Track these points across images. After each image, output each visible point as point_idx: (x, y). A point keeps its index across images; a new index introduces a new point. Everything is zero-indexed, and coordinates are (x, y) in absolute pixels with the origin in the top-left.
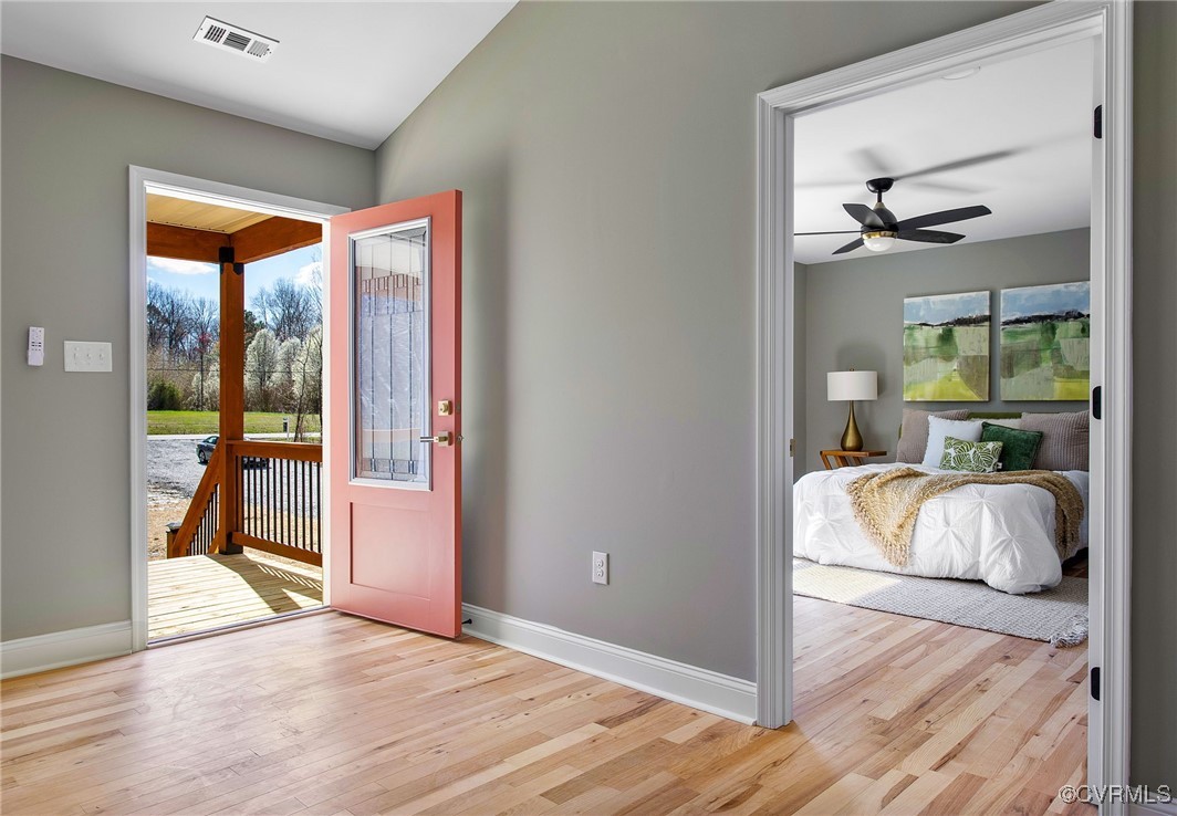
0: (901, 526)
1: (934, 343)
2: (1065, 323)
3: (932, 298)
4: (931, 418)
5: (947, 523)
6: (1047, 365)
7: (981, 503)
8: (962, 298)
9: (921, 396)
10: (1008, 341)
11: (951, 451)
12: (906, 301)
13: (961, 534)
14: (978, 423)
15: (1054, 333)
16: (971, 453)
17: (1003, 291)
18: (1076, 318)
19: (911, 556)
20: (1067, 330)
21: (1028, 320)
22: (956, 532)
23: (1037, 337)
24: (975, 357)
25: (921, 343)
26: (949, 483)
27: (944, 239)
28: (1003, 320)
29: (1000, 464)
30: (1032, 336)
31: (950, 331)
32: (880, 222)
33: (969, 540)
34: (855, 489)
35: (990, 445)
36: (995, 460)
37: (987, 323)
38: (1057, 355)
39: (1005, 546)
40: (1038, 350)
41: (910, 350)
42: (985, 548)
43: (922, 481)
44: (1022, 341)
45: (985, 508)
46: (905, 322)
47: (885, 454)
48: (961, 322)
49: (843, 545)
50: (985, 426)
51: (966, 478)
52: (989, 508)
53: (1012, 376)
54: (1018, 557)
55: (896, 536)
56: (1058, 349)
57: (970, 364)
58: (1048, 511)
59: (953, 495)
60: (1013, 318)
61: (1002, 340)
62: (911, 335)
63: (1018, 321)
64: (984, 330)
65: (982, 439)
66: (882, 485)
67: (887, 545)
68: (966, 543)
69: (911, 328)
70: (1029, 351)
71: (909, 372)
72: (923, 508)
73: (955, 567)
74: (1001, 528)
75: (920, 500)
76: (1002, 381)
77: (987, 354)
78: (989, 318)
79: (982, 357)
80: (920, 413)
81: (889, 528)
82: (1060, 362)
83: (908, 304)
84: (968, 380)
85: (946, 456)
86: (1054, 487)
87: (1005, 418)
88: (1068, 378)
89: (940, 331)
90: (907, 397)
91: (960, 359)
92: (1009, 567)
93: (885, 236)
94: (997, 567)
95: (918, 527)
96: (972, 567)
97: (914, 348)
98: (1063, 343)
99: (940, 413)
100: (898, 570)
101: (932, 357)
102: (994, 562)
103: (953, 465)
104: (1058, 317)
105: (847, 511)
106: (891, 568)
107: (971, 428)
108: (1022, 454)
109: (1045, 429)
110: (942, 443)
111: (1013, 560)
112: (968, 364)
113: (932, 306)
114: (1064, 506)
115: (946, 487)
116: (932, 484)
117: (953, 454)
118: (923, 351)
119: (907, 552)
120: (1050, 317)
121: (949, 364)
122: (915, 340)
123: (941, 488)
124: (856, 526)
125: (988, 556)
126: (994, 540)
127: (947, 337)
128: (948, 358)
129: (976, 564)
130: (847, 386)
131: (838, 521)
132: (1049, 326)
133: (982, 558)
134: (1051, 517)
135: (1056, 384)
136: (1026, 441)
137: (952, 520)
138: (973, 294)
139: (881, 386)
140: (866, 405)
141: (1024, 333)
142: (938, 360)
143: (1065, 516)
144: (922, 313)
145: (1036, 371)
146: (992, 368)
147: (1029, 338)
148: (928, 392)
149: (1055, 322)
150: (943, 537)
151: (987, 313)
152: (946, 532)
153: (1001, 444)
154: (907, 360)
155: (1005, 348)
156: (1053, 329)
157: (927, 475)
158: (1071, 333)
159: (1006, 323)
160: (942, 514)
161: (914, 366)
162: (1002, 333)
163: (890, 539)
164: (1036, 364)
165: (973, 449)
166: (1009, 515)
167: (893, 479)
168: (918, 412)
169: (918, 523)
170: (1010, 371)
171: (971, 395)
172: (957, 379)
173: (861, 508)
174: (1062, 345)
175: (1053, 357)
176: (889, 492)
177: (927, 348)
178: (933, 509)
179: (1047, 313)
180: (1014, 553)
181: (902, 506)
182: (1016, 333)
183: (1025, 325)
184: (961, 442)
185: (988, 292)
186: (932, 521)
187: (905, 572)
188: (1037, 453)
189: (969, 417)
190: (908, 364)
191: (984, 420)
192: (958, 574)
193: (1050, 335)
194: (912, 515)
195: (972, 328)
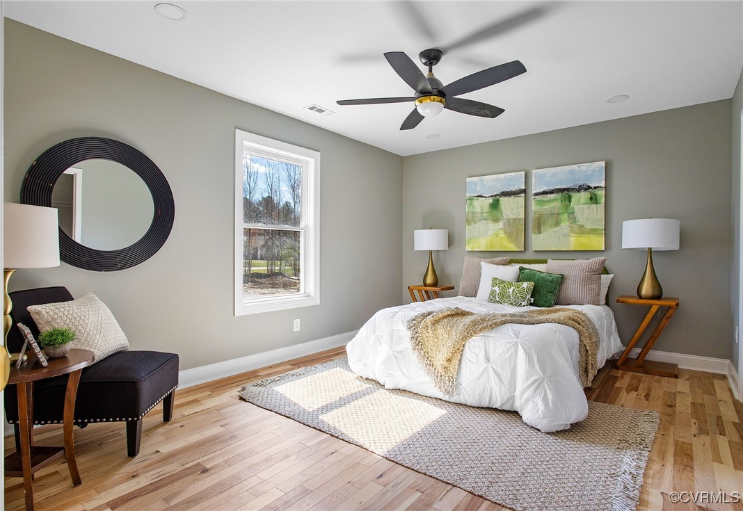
0: (449, 360)
1: (486, 209)
2: (578, 194)
3: (485, 178)
4: (483, 263)
5: (488, 360)
6: (565, 224)
7: (516, 342)
8: (505, 177)
9: (478, 248)
10: (538, 208)
11: (496, 288)
12: (468, 180)
13: (499, 370)
14: (516, 267)
15: (570, 201)
16: (511, 290)
17: (534, 171)
18: (586, 190)
19: (457, 386)
20: (579, 199)
21: (552, 192)
22: (495, 367)
23: (558, 204)
24: (514, 219)
25: (478, 210)
26: (490, 323)
27: (488, 112)
28: (534, 192)
29: (532, 299)
30: (555, 202)
31: (498, 200)
32: (429, 87)
33: (506, 375)
34: (414, 324)
35: (525, 285)
36: (529, 296)
37: (523, 195)
38: (572, 218)
39: (538, 385)
40: (559, 214)
41: (470, 215)
42: (520, 385)
43: (467, 320)
44: (547, 207)
45: (520, 347)
46: (467, 195)
47: (453, 288)
48: (505, 194)
49: (403, 373)
50: (521, 269)
51: (504, 318)
52: (522, 346)
53: (540, 233)
54: (550, 396)
55: (445, 368)
56: (573, 213)
57: (511, 223)
58: (573, 348)
59: (493, 334)
60: (541, 191)
61: (534, 207)
62: (471, 204)
63: (545, 193)
64: (520, 199)
65: (519, 280)
66: (435, 323)
67: (438, 376)
68: (503, 378)
69: (471, 199)
70: (552, 214)
71: (470, 230)
72: (467, 344)
73: (494, 399)
74: (534, 367)
75: (465, 338)
76: (534, 236)
77: (523, 216)
78: (524, 191)
79: (519, 219)
80: (476, 260)
81: (440, 361)
82: (574, 222)
83: (469, 182)
84: (510, 235)
85: (493, 292)
86: (578, 326)
87: (536, 263)
88: (580, 234)
89: (491, 200)
90: (468, 248)
91: (505, 221)
92: (541, 406)
93: (434, 101)
94: (531, 403)
95: (463, 361)
96: (508, 400)
97: (473, 213)
98: (576, 208)
99: (488, 260)
100: (447, 398)
101: (485, 219)
102: (528, 400)
103: (497, 299)
104: (573, 189)
105: (407, 344)
106: (440, 395)
107: (510, 272)
108: (548, 292)
109: (565, 273)
110: (490, 283)
111: (545, 399)
112: (510, 224)
113: (485, 183)
114: (586, 342)
115: (487, 327)
116: (475, 323)
117: (498, 291)
118: (479, 215)
119: (454, 383)
120: (567, 189)
121: (497, 224)
122: (473, 207)
123: (483, 328)
124: (413, 357)
125: (523, 392)
126: (528, 378)
127: (495, 205)
128: (496, 220)
129: (512, 398)
130: (427, 240)
131: (400, 352)
132: (566, 196)
133: (517, 394)
134: (576, 352)
135: (571, 238)
136: (552, 282)
137: (492, 358)
138: (513, 174)
139: (451, 241)
140: (442, 254)
141: (549, 201)
142: (490, 222)
143: (587, 351)
144: (478, 189)
145: (556, 229)
146: (527, 226)
147: (552, 204)
148: (482, 244)
149: (571, 193)
150: (483, 372)
151: (523, 188)
152: (486, 368)
153: (533, 283)
154: (468, 222)
155: (535, 213)
156: (570, 198)
157: (472, 314)
158: (582, 201)
159: (536, 194)
160: (483, 349)
161: (473, 225)
162: (533, 202)
163: (440, 371)
164: (557, 224)
165: (512, 288)
166: (541, 355)
167: (444, 317)
168: (475, 258)
169: (463, 357)
170: (539, 228)
171: (512, 247)
172: (502, 235)
173: (418, 343)
174: (576, 210)
175: (569, 219)
176: (440, 330)
177: (482, 213)
178: (475, 345)
179: (565, 187)
180: (545, 392)
181: (450, 343)
182: (543, 201)
183: (549, 195)
184: (503, 282)
185: (523, 173)
186: (474, 355)
187: (453, 400)
188: (559, 291)
189: (510, 262)
190: (469, 224)
191: (521, 265)
192: (497, 405)
193: (567, 203)
194: (458, 352)
195: (512, 198)
